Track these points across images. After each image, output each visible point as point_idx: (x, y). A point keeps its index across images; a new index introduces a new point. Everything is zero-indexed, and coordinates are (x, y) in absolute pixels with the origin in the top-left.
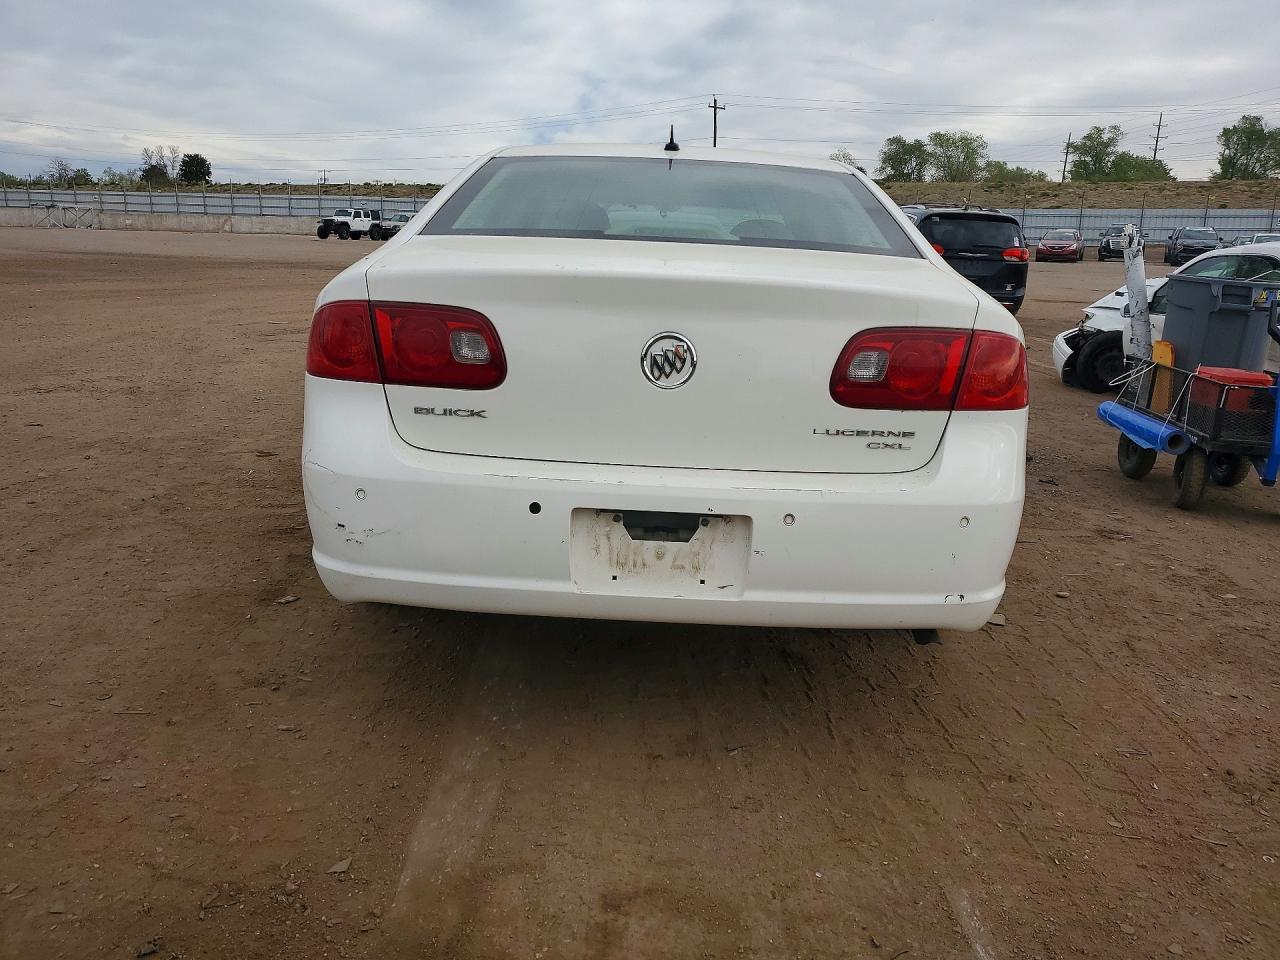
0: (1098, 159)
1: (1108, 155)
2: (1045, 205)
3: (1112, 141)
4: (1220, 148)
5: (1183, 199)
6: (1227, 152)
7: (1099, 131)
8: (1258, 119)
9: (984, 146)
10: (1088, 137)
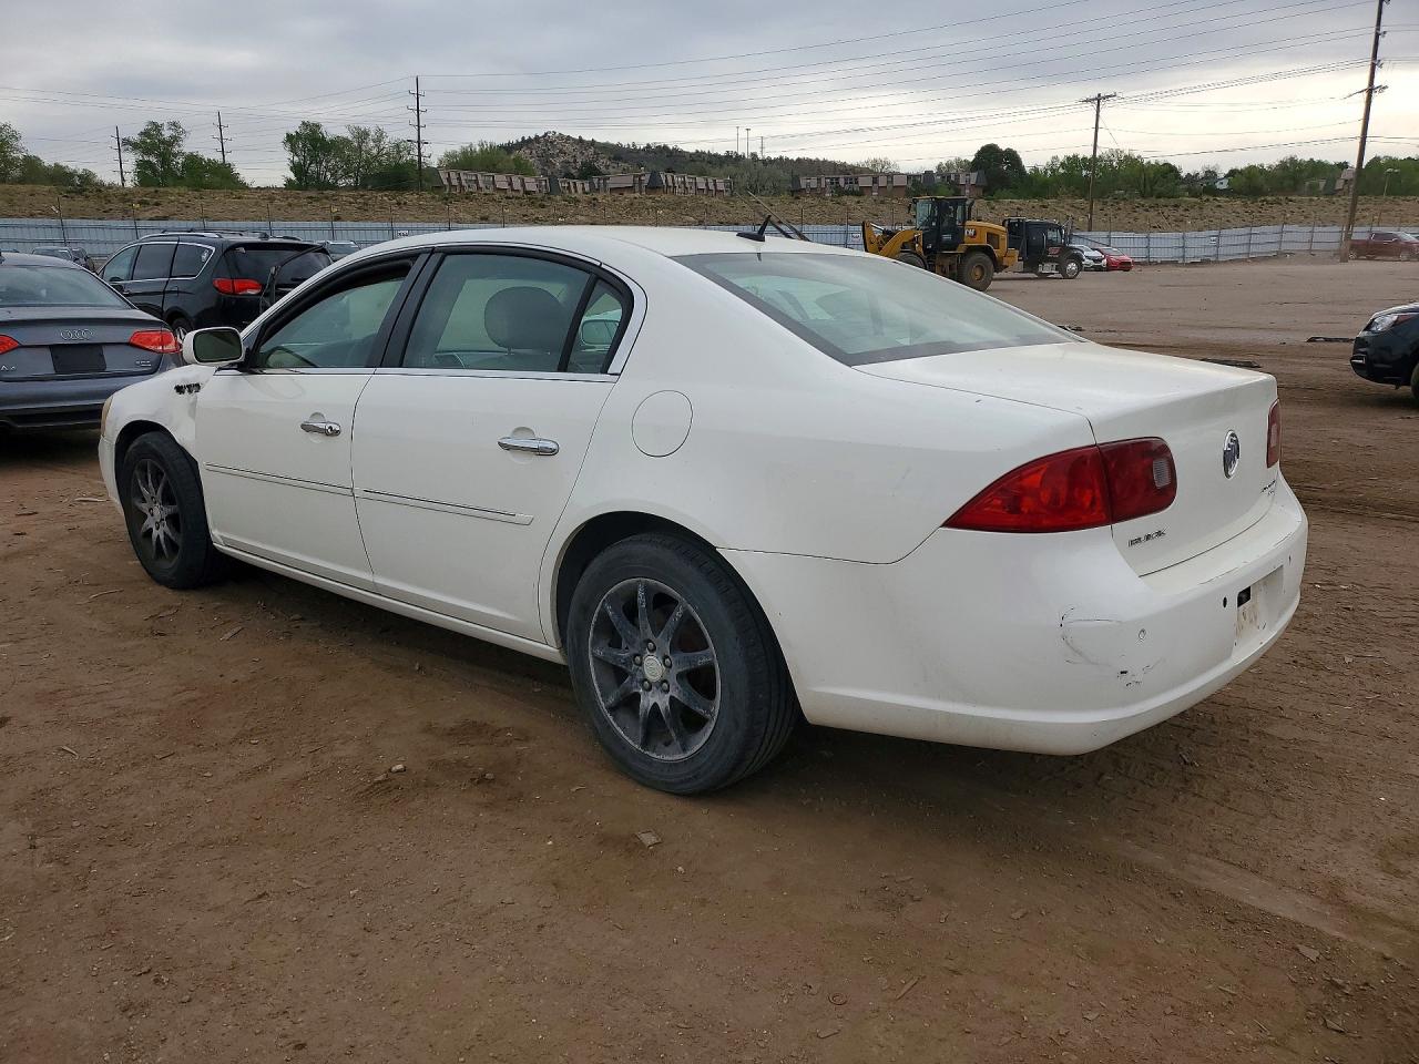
0: (165, 158)
1: (175, 155)
2: (148, 214)
3: (175, 140)
4: (288, 155)
5: (297, 211)
6: (296, 159)
7: (157, 127)
8: (318, 126)
9: (15, 136)
10: (145, 133)
